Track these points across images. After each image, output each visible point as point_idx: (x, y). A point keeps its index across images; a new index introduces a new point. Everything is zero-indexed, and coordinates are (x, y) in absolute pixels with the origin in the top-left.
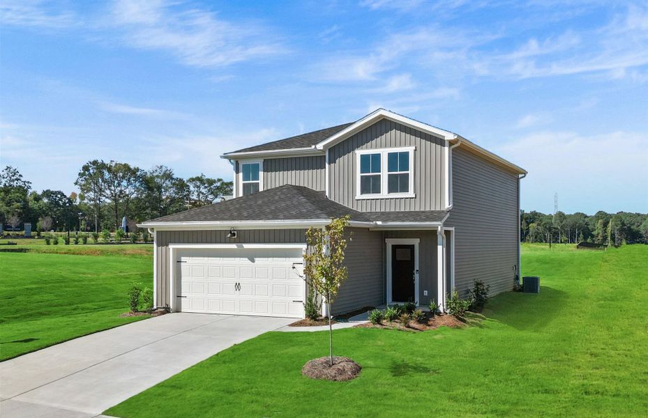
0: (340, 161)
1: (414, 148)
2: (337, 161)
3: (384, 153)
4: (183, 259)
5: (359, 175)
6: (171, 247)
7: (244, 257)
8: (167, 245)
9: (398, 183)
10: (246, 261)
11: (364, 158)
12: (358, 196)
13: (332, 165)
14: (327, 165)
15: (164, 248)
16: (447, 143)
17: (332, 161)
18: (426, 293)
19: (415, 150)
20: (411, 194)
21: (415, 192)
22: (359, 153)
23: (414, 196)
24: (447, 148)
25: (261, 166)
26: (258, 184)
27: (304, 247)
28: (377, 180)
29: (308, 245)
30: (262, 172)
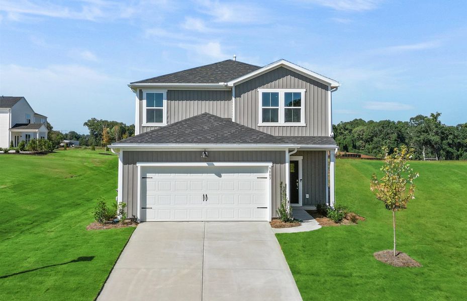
0: (245, 96)
1: (305, 90)
2: (242, 96)
3: (282, 93)
4: (148, 175)
5: (260, 107)
6: (139, 165)
8: (135, 164)
9: (293, 115)
10: (213, 176)
11: (265, 95)
12: (260, 123)
13: (238, 99)
14: (233, 99)
15: (131, 166)
16: (329, 88)
17: (238, 95)
18: (307, 196)
19: (306, 92)
20: (302, 123)
21: (306, 122)
22: (261, 91)
23: (305, 125)
24: (329, 92)
25: (165, 96)
26: (161, 110)
27: (270, 165)
28: (275, 112)
29: (273, 163)
30: (166, 101)
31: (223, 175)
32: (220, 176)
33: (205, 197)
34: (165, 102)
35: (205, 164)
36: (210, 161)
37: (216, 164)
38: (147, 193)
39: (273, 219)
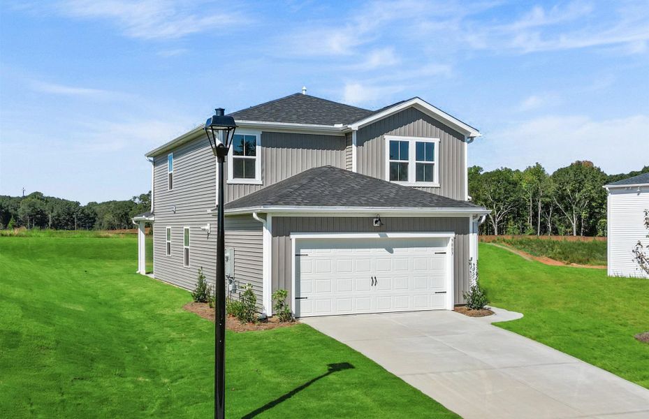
0: (368, 144)
1: (439, 140)
2: (365, 144)
3: (412, 142)
4: (303, 251)
5: (388, 161)
6: (294, 237)
7: (381, 248)
8: (289, 235)
9: (425, 173)
10: (382, 252)
11: (393, 144)
13: (360, 147)
14: (354, 147)
15: (283, 238)
17: (360, 144)
19: (440, 142)
20: (436, 183)
21: (439, 182)
22: (388, 138)
23: (439, 186)
24: (466, 143)
25: (258, 140)
26: (254, 160)
27: (452, 235)
28: (404, 167)
29: (456, 234)
30: (260, 147)
31: (394, 250)
32: (391, 252)
33: (374, 281)
34: (258, 149)
35: (376, 235)
36: (383, 231)
37: (390, 235)
38: (301, 276)
39: (455, 306)
